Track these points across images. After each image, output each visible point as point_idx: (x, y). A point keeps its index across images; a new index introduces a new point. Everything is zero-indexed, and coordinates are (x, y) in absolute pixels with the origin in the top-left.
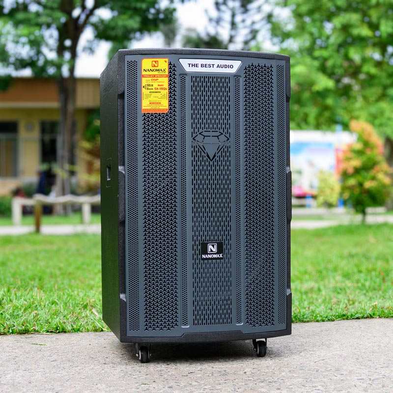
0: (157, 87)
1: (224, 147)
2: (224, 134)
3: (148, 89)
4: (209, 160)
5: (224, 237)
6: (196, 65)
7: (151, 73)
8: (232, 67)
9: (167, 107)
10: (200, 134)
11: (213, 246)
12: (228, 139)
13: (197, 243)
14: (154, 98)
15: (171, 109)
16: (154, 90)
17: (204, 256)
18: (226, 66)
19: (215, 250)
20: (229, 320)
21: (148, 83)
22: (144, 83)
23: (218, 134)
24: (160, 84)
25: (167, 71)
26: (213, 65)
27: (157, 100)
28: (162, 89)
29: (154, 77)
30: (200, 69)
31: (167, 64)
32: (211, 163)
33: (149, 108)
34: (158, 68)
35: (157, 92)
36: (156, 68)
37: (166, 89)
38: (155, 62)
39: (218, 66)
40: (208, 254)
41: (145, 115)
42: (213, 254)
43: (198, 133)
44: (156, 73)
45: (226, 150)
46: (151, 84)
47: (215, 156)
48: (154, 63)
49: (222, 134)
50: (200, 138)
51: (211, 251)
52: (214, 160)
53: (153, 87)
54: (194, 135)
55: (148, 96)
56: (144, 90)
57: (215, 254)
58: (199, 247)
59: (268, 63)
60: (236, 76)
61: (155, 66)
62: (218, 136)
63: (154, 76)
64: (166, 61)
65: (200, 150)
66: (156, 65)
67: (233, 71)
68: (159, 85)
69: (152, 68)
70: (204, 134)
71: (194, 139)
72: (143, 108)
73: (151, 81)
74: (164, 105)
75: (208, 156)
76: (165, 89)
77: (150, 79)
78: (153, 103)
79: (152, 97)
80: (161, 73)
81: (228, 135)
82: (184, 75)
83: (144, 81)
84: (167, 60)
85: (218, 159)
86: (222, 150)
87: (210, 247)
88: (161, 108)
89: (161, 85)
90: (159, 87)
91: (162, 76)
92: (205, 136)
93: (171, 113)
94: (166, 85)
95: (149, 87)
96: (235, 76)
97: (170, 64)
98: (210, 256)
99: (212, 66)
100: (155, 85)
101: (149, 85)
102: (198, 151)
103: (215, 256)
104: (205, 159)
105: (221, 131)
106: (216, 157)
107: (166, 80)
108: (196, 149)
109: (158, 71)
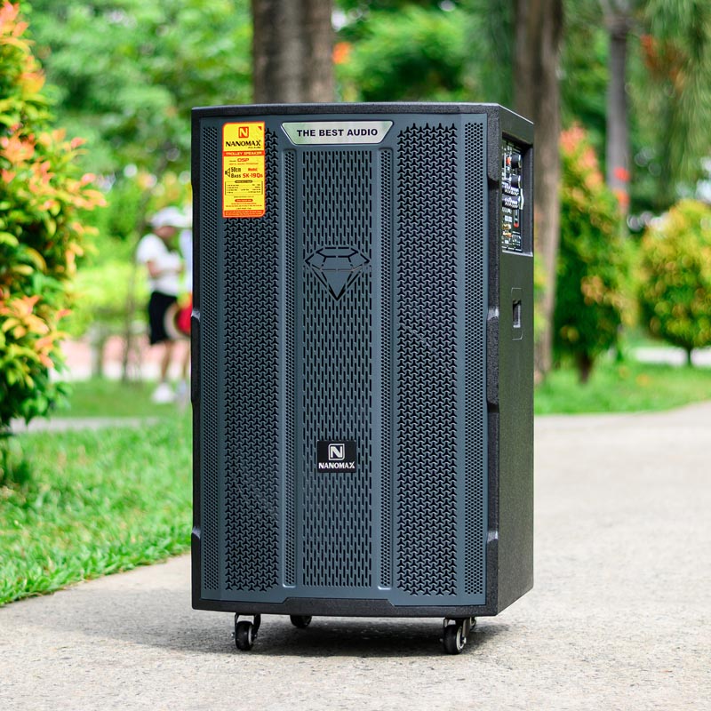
0: (247, 172)
1: (360, 275)
2: (360, 252)
3: (233, 176)
4: (332, 297)
5: (359, 434)
6: (311, 133)
7: (238, 148)
8: (374, 132)
9: (263, 208)
10: (318, 252)
11: (338, 448)
12: (368, 261)
13: (312, 442)
14: (243, 191)
15: (269, 210)
16: (242, 179)
17: (321, 465)
18: (363, 132)
19: (340, 455)
20: (366, 580)
21: (233, 166)
22: (226, 166)
23: (349, 252)
24: (252, 167)
25: (262, 143)
26: (341, 131)
27: (246, 195)
28: (255, 175)
29: (243, 155)
30: (317, 140)
31: (262, 132)
32: (337, 303)
33: (234, 209)
34: (248, 140)
35: (246, 182)
36: (245, 140)
37: (261, 176)
38: (244, 128)
39: (350, 133)
40: (328, 462)
41: (228, 222)
42: (338, 462)
43: (314, 252)
44: (245, 148)
45: (363, 280)
46: (237, 167)
47: (343, 291)
48: (242, 130)
49: (356, 252)
50: (317, 259)
51: (335, 456)
52: (342, 297)
53: (241, 173)
54: (308, 255)
55: (233, 188)
56: (226, 179)
57: (342, 462)
58: (315, 450)
59: (447, 121)
60: (384, 148)
61: (243, 136)
62: (348, 257)
63: (243, 153)
64: (260, 128)
65: (318, 280)
66: (245, 134)
67: (378, 139)
68: (249, 169)
69: (239, 140)
70: (325, 252)
71: (306, 261)
72: (225, 209)
73: (237, 163)
74: (258, 203)
75: (331, 291)
76: (259, 176)
77: (235, 158)
78: (241, 200)
79: (239, 190)
80: (253, 148)
81: (366, 255)
82: (292, 151)
83: (227, 163)
84: (262, 125)
85: (349, 296)
86: (357, 280)
87: (333, 450)
88: (253, 208)
89: (254, 170)
90: (250, 173)
91: (254, 153)
92: (326, 257)
93: (269, 217)
94: (261, 170)
95: (235, 173)
96: (380, 149)
97: (267, 132)
98: (332, 466)
99: (338, 133)
100: (244, 169)
101: (234, 170)
102: (314, 282)
103: (341, 466)
104: (326, 296)
105: (355, 246)
106: (345, 293)
107: (261, 159)
108: (311, 280)
109: (247, 143)
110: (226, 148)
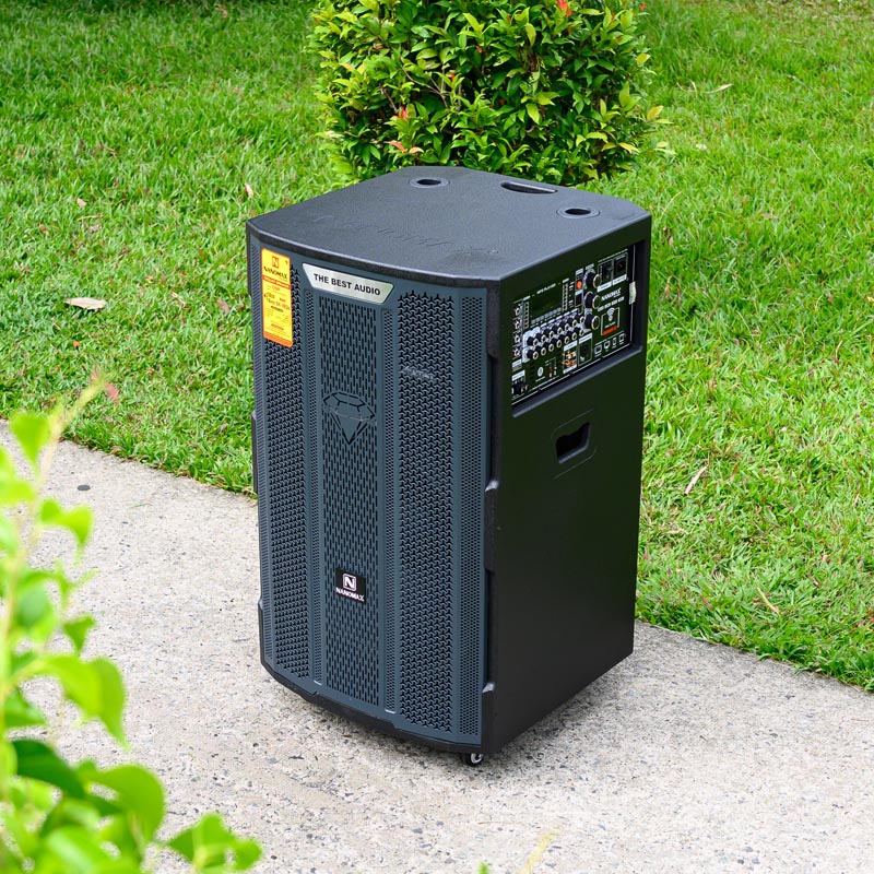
0: (279, 301)
2: (367, 404)
3: (269, 301)
4: (345, 440)
5: (368, 572)
6: (325, 279)
7: (272, 275)
9: (290, 339)
10: (334, 395)
11: (351, 579)
12: (373, 415)
13: (331, 566)
14: (277, 317)
15: (295, 343)
16: (276, 306)
17: (338, 590)
18: (367, 290)
19: (353, 586)
20: (374, 700)
21: (270, 292)
22: (265, 290)
23: (358, 402)
24: (282, 297)
25: (288, 277)
27: (279, 322)
28: (284, 307)
30: (330, 288)
31: (289, 267)
32: (349, 447)
33: (271, 332)
34: (279, 271)
35: (279, 310)
36: (277, 269)
38: (276, 259)
40: (343, 588)
41: (267, 342)
42: (351, 591)
43: (330, 393)
44: (277, 278)
45: (370, 432)
46: (273, 294)
47: (353, 437)
49: (364, 405)
50: (333, 402)
51: (348, 586)
52: (352, 444)
53: (275, 300)
54: (326, 395)
55: (269, 313)
56: (265, 302)
57: (353, 592)
58: (334, 574)
59: (445, 292)
60: (385, 309)
61: (275, 266)
62: (358, 406)
63: (275, 282)
64: (287, 262)
65: (334, 421)
66: (277, 265)
67: (378, 300)
69: (273, 269)
70: (339, 397)
71: (324, 401)
72: (265, 329)
73: (272, 290)
74: (287, 334)
75: (344, 435)
76: (288, 308)
77: (271, 285)
78: (276, 326)
79: (274, 316)
80: (282, 279)
81: (372, 409)
82: (310, 290)
83: (266, 287)
84: (288, 260)
85: (358, 443)
86: (364, 431)
87: (347, 579)
88: (284, 337)
89: (284, 300)
90: (281, 302)
91: (284, 285)
92: (339, 401)
93: (295, 350)
94: (288, 302)
95: (271, 299)
96: (383, 309)
97: (292, 267)
98: (346, 593)
100: (277, 297)
101: (270, 295)
102: (331, 422)
103: (353, 596)
104: (340, 438)
105: (363, 398)
106: (356, 440)
107: (288, 293)
108: (328, 420)
109: (279, 274)
110: (264, 273)
